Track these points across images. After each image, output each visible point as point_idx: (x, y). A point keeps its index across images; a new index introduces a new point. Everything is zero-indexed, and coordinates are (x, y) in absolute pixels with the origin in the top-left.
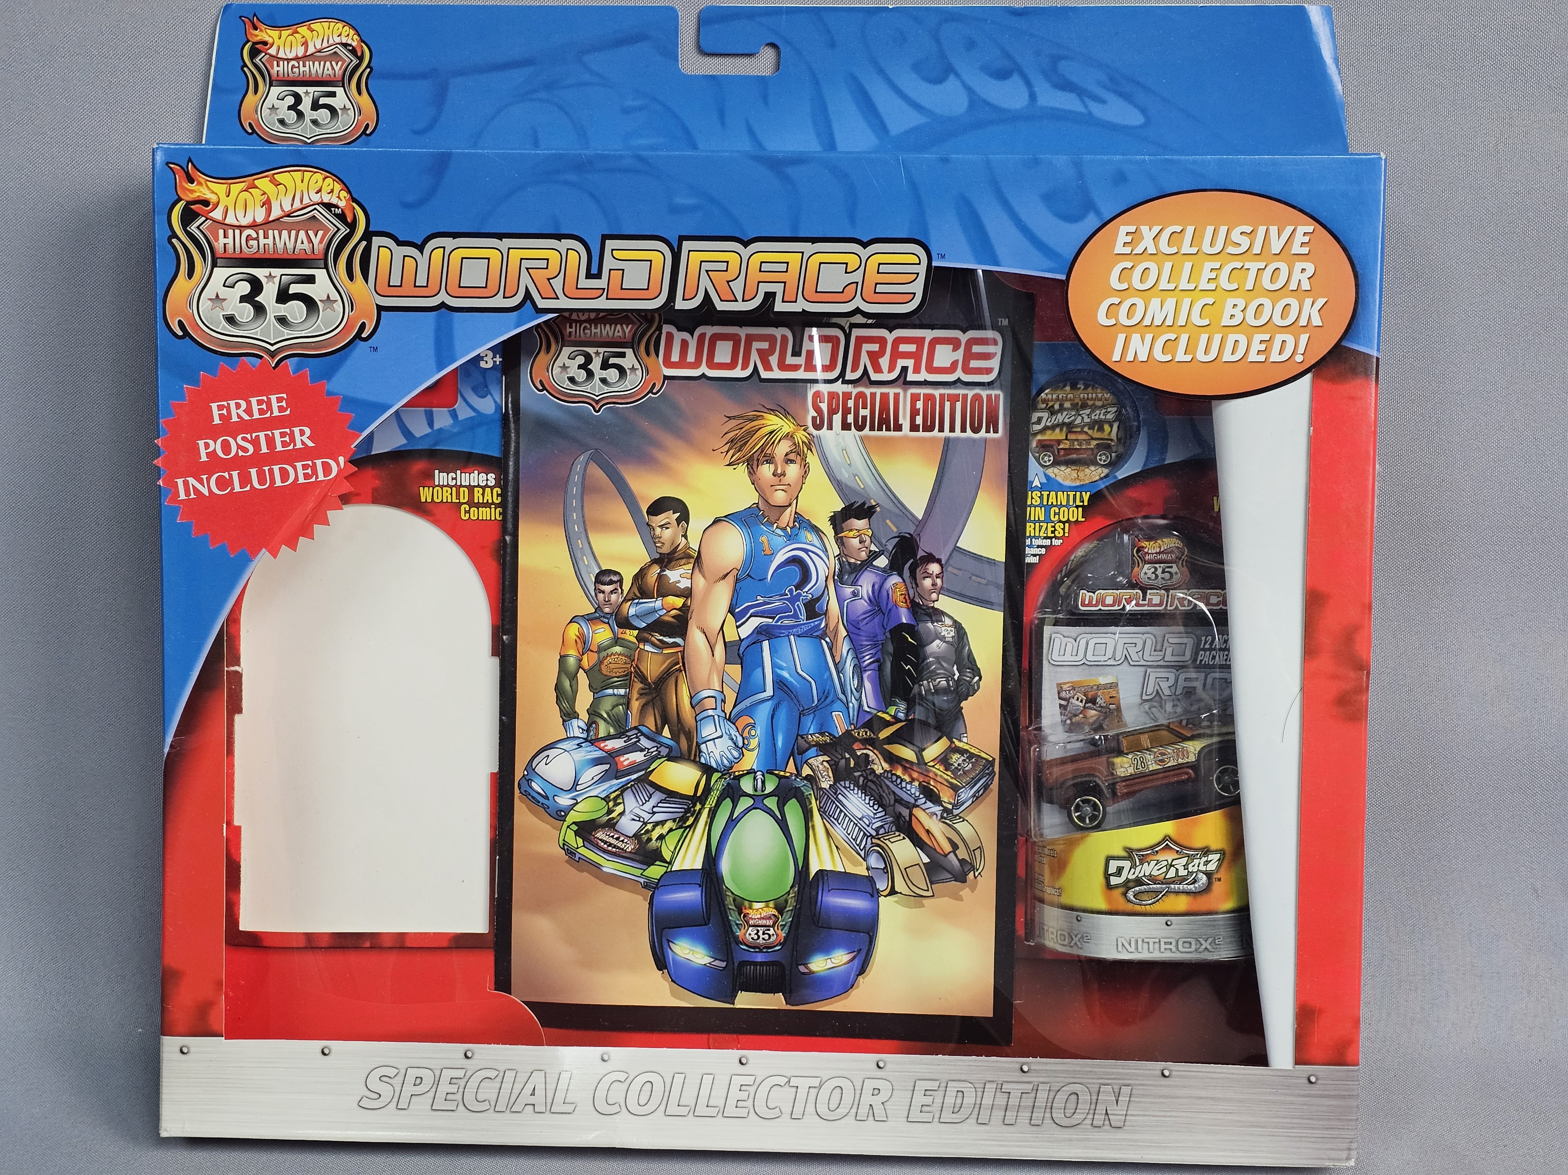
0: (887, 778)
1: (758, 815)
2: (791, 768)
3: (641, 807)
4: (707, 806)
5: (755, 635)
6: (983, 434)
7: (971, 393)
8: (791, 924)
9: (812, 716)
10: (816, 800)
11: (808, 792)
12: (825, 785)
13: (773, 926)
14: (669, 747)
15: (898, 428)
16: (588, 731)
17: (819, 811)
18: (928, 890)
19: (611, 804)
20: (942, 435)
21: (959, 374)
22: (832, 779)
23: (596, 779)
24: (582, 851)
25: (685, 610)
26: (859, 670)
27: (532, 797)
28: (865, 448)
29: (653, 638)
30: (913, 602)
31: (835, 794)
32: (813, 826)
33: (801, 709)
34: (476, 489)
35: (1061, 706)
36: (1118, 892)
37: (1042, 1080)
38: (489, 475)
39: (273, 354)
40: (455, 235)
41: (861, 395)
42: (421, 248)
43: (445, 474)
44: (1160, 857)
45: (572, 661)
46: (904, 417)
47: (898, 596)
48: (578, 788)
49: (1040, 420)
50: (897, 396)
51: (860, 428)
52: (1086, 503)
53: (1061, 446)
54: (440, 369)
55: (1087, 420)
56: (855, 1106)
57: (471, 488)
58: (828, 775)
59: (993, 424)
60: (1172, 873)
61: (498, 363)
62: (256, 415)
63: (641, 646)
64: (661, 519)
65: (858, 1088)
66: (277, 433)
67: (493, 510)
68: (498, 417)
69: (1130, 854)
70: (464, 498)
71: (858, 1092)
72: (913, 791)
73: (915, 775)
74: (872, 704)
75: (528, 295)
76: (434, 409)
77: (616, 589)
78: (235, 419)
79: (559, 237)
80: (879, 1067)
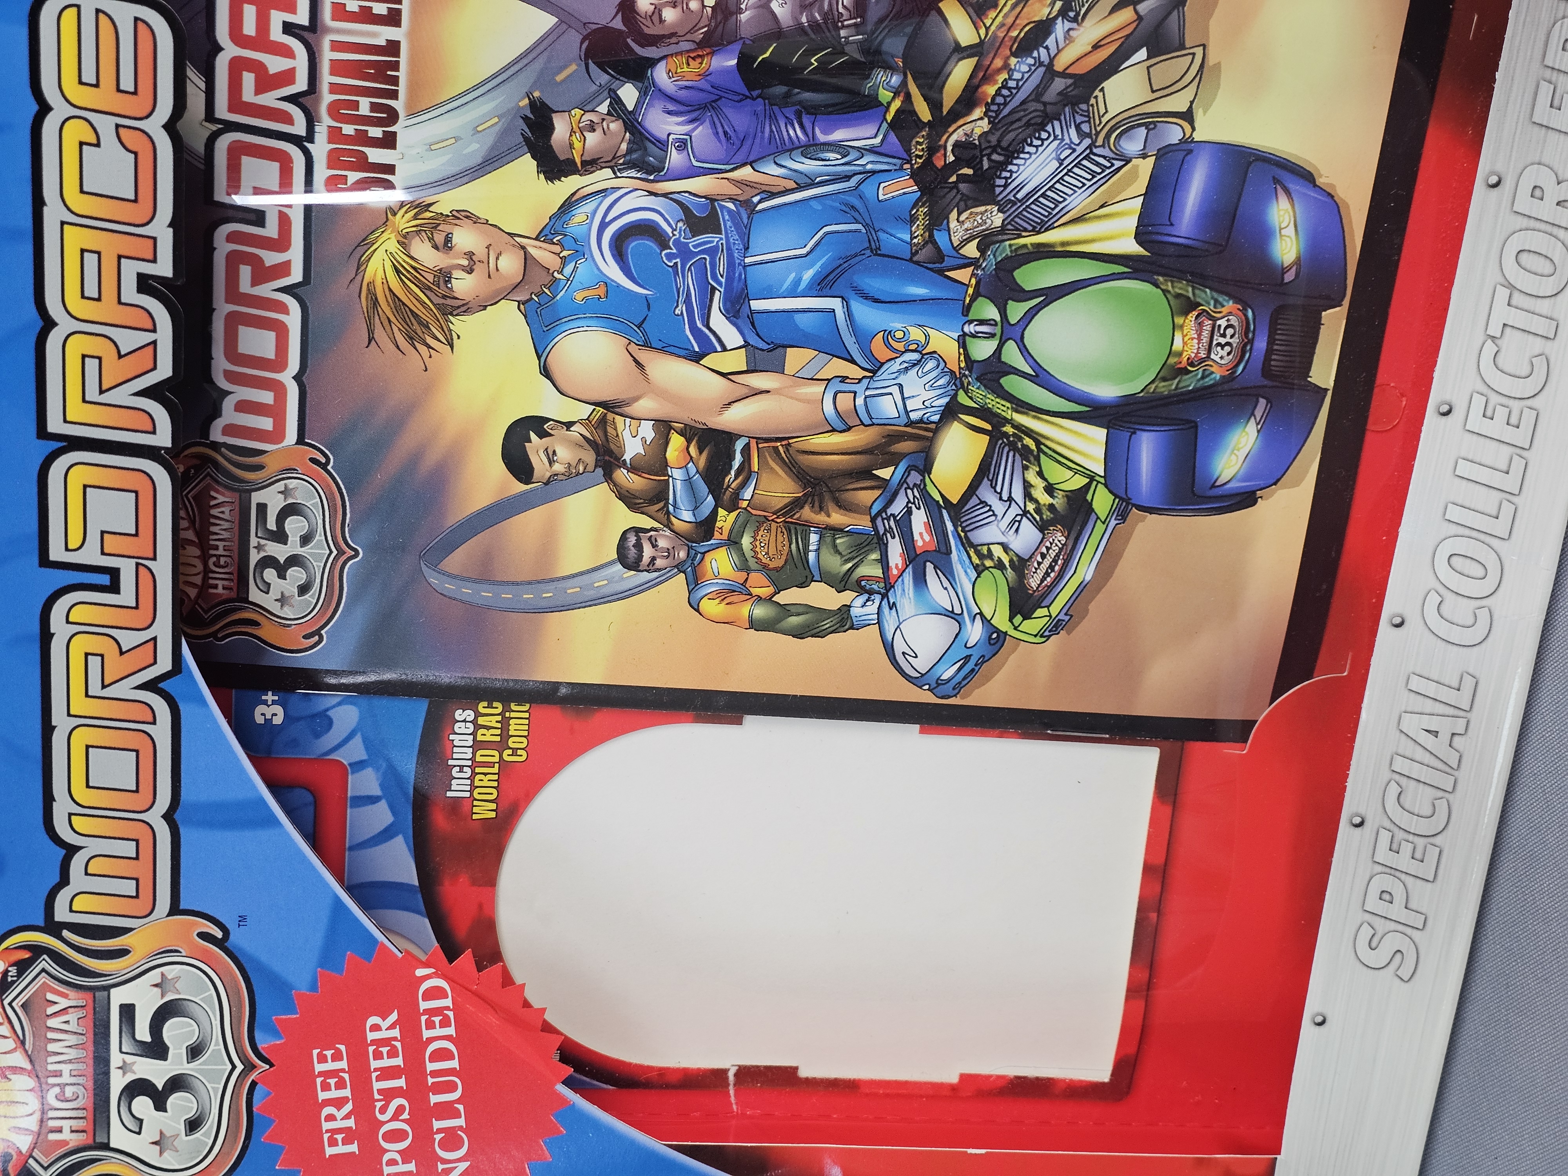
0: (998, 112)
1: (1034, 335)
2: (963, 275)
3: (999, 518)
4: (1009, 414)
5: (739, 322)
8: (1217, 291)
9: (882, 235)
10: (1020, 236)
11: (1006, 248)
12: (998, 220)
13: (1215, 320)
14: (908, 471)
15: (393, 47)
16: (871, 592)
17: (1039, 233)
18: (1194, 54)
19: (988, 563)
22: (989, 207)
23: (946, 583)
24: (1055, 609)
25: (690, 432)
26: (811, 149)
27: (964, 679)
28: (428, 110)
29: (733, 486)
30: (701, 45)
31: (1014, 203)
32: (1063, 244)
33: (868, 252)
34: (480, 738)
38: (457, 717)
39: (250, 1067)
40: (48, 799)
41: (334, 110)
42: (72, 850)
43: (454, 782)
45: (760, 612)
46: (374, 35)
47: (690, 70)
48: (957, 610)
50: (337, 46)
51: (392, 116)
54: (276, 822)
56: (1555, 231)
57: (477, 746)
58: (982, 213)
61: (276, 698)
62: (347, 1092)
63: (744, 504)
64: (539, 461)
65: (1525, 223)
66: (374, 1064)
67: (513, 715)
68: (364, 701)
70: (494, 756)
71: (1533, 224)
72: (1025, 68)
73: (998, 63)
74: (870, 130)
75: (150, 685)
76: (349, 794)
77: (650, 539)
78: (351, 1123)
79: (47, 634)
80: (1496, 185)
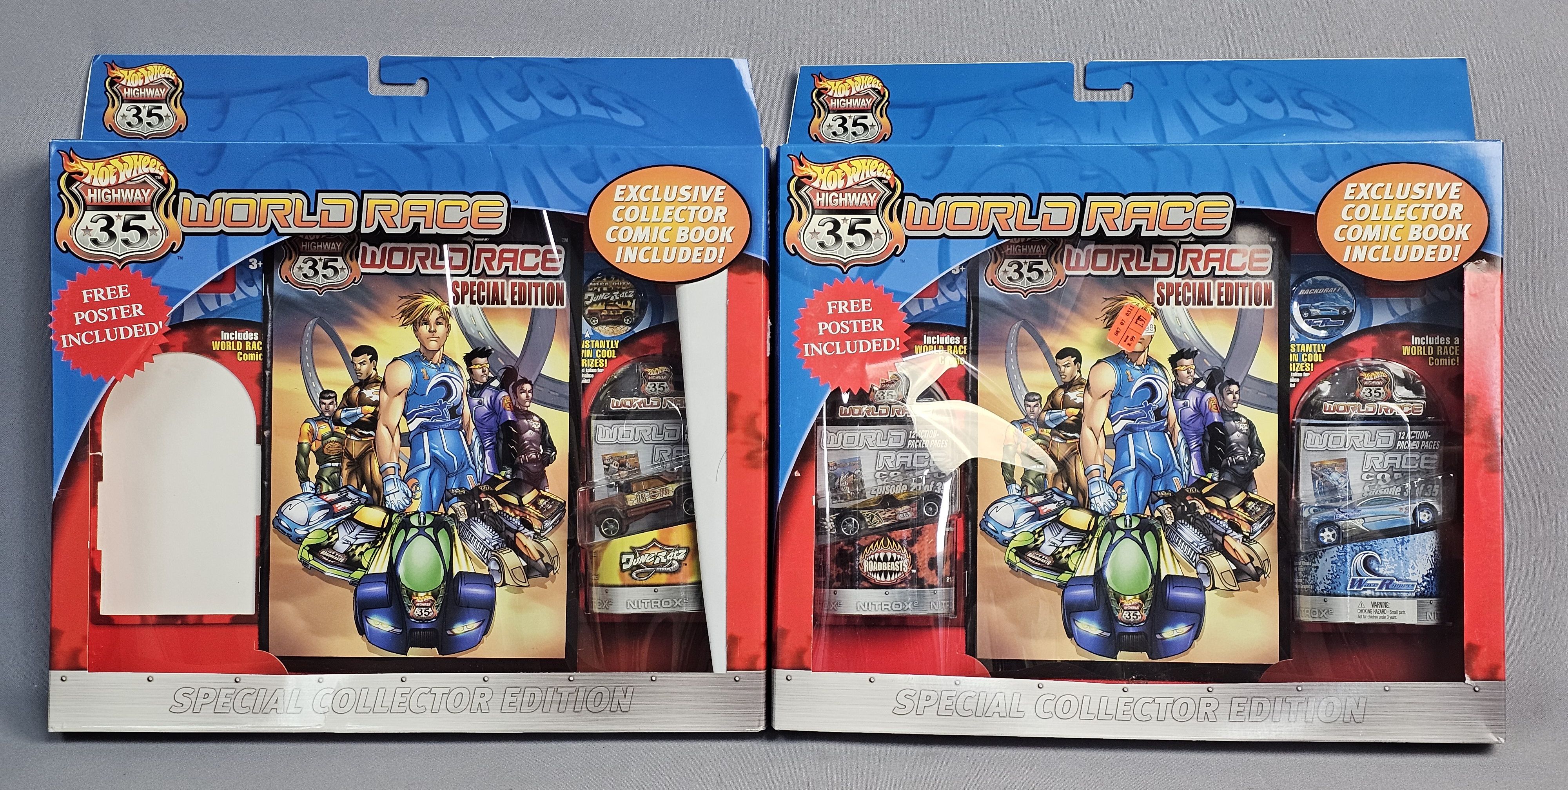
0: (501, 514)
1: (422, 539)
2: (442, 510)
3: (349, 535)
4: (390, 534)
5: (419, 428)
6: (554, 306)
7: (547, 282)
8: (442, 606)
9: (454, 478)
10: (457, 528)
11: (452, 523)
12: (462, 520)
13: (431, 607)
15: (504, 303)
16: (316, 488)
17: (459, 535)
18: (525, 582)
20: (530, 307)
21: (539, 271)
22: (467, 515)
23: (321, 518)
24: (312, 562)
25: (375, 414)
26: (483, 449)
27: (281, 529)
28: (484, 315)
29: (356, 431)
30: (515, 407)
31: (469, 525)
32: (455, 545)
33: (447, 473)
34: (247, 342)
35: (605, 468)
36: (627, 573)
37: (581, 685)
38: (255, 333)
39: (120, 262)
40: (228, 191)
41: (481, 283)
42: (208, 199)
43: (228, 333)
44: (651, 551)
45: (305, 446)
46: (508, 296)
47: (506, 404)
48: (310, 524)
49: (589, 298)
50: (503, 284)
51: (481, 303)
52: (617, 347)
53: (603, 313)
54: (221, 268)
55: (617, 298)
56: (470, 704)
57: (244, 342)
58: (464, 513)
59: (560, 300)
60: (657, 561)
61: (260, 266)
62: (110, 298)
63: (349, 437)
64: (361, 359)
65: (472, 693)
66: (122, 308)
67: (257, 354)
68: (260, 298)
69: (634, 551)
70: (240, 347)
71: (472, 695)
72: (516, 522)
73: (517, 513)
74: (491, 469)
75: (273, 225)
76: (221, 294)
77: (333, 402)
78: (97, 299)
79: (290, 191)
80: (485, 681)
